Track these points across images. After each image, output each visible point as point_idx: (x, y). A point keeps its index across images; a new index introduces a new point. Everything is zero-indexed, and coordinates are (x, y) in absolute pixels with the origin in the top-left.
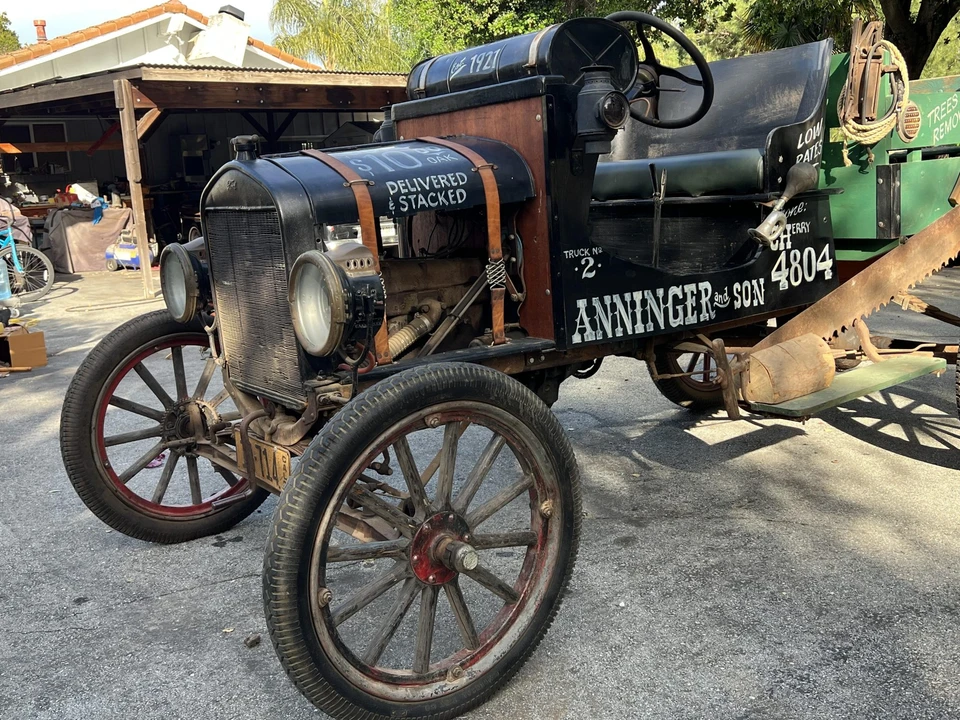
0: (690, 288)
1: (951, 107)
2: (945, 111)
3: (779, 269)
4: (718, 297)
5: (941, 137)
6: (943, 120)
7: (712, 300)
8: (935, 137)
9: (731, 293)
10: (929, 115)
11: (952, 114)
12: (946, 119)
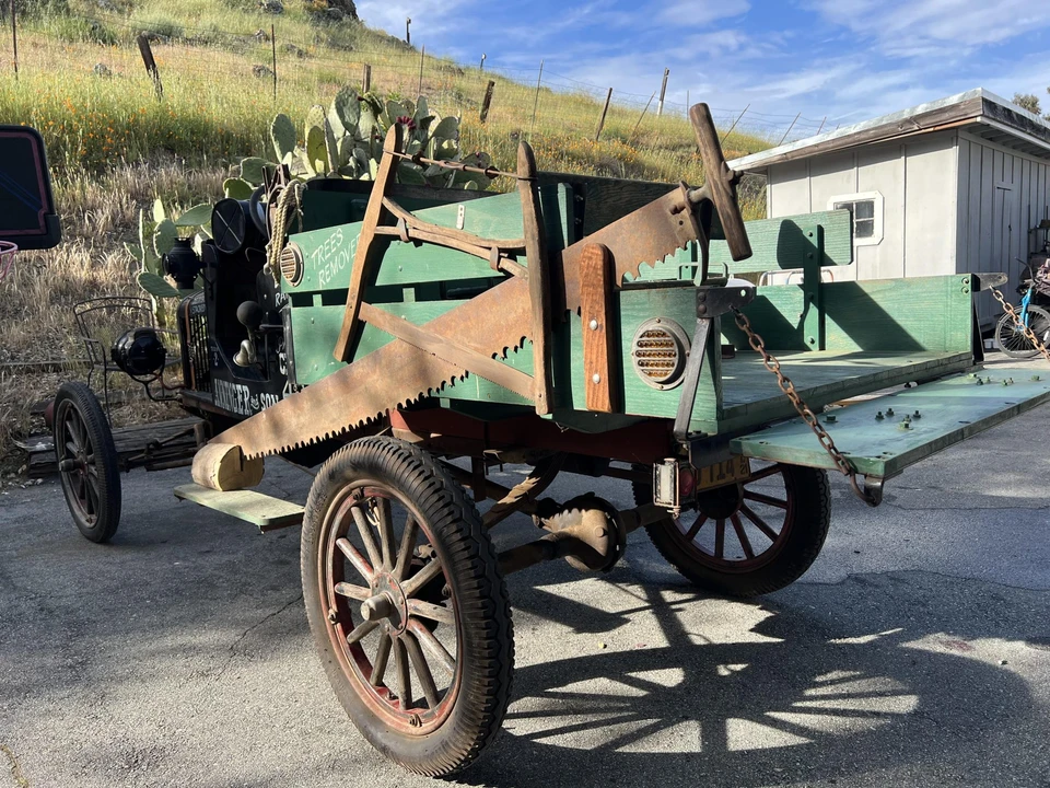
0: (239, 387)
1: (335, 245)
2: (330, 250)
3: (287, 391)
4: (253, 401)
5: (328, 280)
6: (328, 261)
7: (250, 400)
8: (321, 280)
9: (259, 400)
10: (313, 256)
11: (337, 252)
12: (332, 259)
